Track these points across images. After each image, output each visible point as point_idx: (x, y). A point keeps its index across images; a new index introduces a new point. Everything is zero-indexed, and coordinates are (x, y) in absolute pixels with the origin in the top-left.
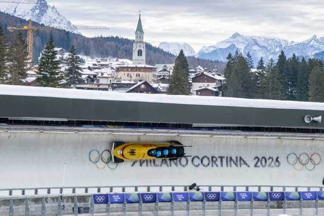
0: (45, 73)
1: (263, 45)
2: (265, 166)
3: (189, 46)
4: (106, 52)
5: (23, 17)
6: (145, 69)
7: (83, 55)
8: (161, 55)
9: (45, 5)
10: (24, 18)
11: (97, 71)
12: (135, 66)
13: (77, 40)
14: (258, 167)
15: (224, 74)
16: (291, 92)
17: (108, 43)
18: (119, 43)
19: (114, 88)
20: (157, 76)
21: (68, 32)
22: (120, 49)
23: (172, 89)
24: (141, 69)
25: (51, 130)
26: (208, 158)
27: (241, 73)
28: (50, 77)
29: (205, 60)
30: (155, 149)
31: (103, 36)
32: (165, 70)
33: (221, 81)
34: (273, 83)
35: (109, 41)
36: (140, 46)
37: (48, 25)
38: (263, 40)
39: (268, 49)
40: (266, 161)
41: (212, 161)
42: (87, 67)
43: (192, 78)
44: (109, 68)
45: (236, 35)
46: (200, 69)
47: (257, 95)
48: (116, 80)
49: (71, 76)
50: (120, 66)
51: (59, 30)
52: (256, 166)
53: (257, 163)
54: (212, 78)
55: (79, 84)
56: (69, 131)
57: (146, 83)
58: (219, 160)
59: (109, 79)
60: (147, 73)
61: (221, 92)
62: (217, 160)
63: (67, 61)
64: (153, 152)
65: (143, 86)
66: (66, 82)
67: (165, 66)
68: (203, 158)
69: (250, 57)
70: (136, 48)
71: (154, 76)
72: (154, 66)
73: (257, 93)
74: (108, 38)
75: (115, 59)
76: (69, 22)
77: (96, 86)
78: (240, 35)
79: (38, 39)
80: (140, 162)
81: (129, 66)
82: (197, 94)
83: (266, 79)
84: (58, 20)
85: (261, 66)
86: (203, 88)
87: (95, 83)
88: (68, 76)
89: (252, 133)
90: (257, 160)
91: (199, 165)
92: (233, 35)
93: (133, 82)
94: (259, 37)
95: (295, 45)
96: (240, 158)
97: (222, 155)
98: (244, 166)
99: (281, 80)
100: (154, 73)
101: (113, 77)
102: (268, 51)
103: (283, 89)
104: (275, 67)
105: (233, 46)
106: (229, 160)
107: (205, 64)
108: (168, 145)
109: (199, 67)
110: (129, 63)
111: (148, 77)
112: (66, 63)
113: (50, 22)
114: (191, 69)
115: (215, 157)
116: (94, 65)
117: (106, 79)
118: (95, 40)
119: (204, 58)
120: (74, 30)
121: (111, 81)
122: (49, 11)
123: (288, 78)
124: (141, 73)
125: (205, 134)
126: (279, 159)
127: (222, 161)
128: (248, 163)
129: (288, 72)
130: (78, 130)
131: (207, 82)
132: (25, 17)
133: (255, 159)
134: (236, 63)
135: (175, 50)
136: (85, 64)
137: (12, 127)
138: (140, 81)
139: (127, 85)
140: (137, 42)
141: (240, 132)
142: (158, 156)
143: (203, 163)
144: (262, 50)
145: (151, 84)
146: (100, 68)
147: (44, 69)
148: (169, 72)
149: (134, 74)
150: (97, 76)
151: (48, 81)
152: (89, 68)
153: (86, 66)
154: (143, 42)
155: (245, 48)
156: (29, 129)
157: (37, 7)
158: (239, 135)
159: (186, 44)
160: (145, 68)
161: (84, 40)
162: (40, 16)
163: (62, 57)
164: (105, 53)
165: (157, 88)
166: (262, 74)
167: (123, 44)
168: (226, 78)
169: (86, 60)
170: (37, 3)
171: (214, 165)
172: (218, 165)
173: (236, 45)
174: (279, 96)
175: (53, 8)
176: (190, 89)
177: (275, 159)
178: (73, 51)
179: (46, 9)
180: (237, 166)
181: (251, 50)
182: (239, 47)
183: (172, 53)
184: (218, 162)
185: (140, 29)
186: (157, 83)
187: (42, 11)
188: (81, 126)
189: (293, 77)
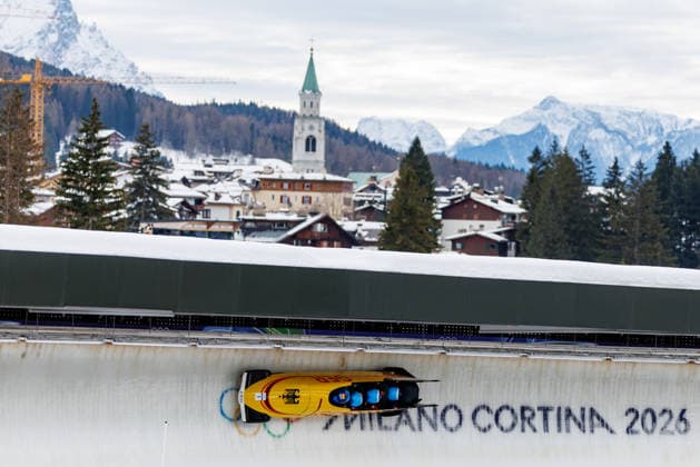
0: (80, 194)
1: (617, 126)
2: (652, 431)
3: (433, 127)
4: (226, 141)
5: (17, 50)
6: (324, 185)
7: (169, 148)
8: (363, 150)
9: (74, 23)
10: (19, 55)
11: (204, 187)
12: (298, 177)
13: (153, 110)
14: (637, 432)
15: (523, 199)
16: (688, 245)
17: (230, 118)
18: (259, 119)
19: (247, 232)
20: (355, 202)
21: (131, 90)
22: (259, 135)
23: (392, 234)
24: (314, 186)
25: (131, 339)
26: (513, 411)
27: (564, 197)
28: (92, 202)
29: (472, 164)
30: (349, 388)
31: (219, 102)
32: (373, 188)
33: (513, 216)
34: (644, 222)
35: (233, 114)
36: (311, 128)
37: (79, 72)
38: (617, 114)
39: (629, 137)
40: (654, 420)
41: (523, 418)
42: (179, 179)
43: (442, 209)
44: (235, 182)
45: (548, 103)
46: (462, 186)
47: (602, 251)
48: (251, 212)
49: (140, 200)
50: (263, 176)
51: (108, 84)
52: (629, 430)
53: (632, 424)
54: (492, 208)
55: (160, 220)
56: (176, 341)
57: (327, 221)
58: (539, 415)
59: (236, 209)
60: (330, 195)
61: (513, 244)
62: (533, 414)
63: (130, 163)
64: (342, 396)
65: (320, 228)
66: (126, 216)
67: (374, 178)
68: (501, 409)
69: (588, 157)
70: (300, 133)
71: (347, 202)
72: (346, 176)
73: (604, 246)
74: (229, 106)
75: (247, 159)
76: (132, 66)
77: (203, 227)
78: (558, 102)
79: (56, 106)
80: (346, 419)
81: (284, 177)
82: (454, 248)
83: (626, 212)
84: (105, 61)
85: (613, 180)
86: (468, 233)
87: (199, 217)
88: (133, 201)
89: (623, 350)
90: (632, 415)
91: (489, 427)
92: (542, 103)
93: (294, 217)
94: (608, 109)
95: (696, 128)
96: (592, 410)
97: (546, 405)
98: (600, 431)
99: (663, 215)
100: (348, 195)
101: (243, 204)
102: (628, 142)
103: (668, 237)
104: (648, 183)
105: (541, 130)
106: (563, 417)
107: (472, 172)
108: (380, 378)
109: (459, 180)
110: (282, 169)
111: (333, 205)
112: (126, 168)
113: (85, 65)
114: (438, 186)
115: (528, 408)
116: (197, 173)
117: (227, 210)
118: (196, 110)
119: (471, 160)
120: (146, 84)
121: (238, 214)
122: (83, 37)
123: (679, 212)
124: (314, 195)
125: (508, 351)
126: (687, 416)
127: (545, 418)
128: (610, 425)
129: (680, 195)
130: (197, 340)
131: (480, 218)
132: (24, 51)
133: (627, 414)
134: (552, 172)
135: (396, 138)
136: (175, 172)
137: (35, 330)
138: (313, 214)
139: (281, 223)
140: (304, 116)
141: (593, 348)
142: (355, 405)
143: (500, 421)
144: (612, 140)
145: (339, 223)
146: (212, 182)
147: (76, 182)
148: (385, 192)
149: (296, 197)
150: (205, 202)
151: (85, 214)
152: (185, 181)
153: (176, 175)
154: (318, 117)
155: (573, 133)
156: (75, 336)
157: (53, 27)
158: (591, 354)
159: (423, 122)
160: (325, 182)
161: (170, 111)
162: (59, 51)
163: (116, 153)
164: (222, 143)
165: (355, 232)
166: (617, 201)
167: (267, 123)
168: (527, 208)
169: (174, 162)
170: (53, 18)
171: (527, 427)
172: (537, 428)
173: (549, 127)
174: (658, 254)
175: (93, 29)
176: (436, 235)
177: (676, 414)
178: (145, 138)
179: (74, 31)
180: (584, 431)
181: (586, 139)
182: (556, 132)
183: (389, 146)
184: (538, 421)
185: (311, 83)
186: (355, 220)
187: (66, 36)
188: (201, 330)
189: (692, 207)
